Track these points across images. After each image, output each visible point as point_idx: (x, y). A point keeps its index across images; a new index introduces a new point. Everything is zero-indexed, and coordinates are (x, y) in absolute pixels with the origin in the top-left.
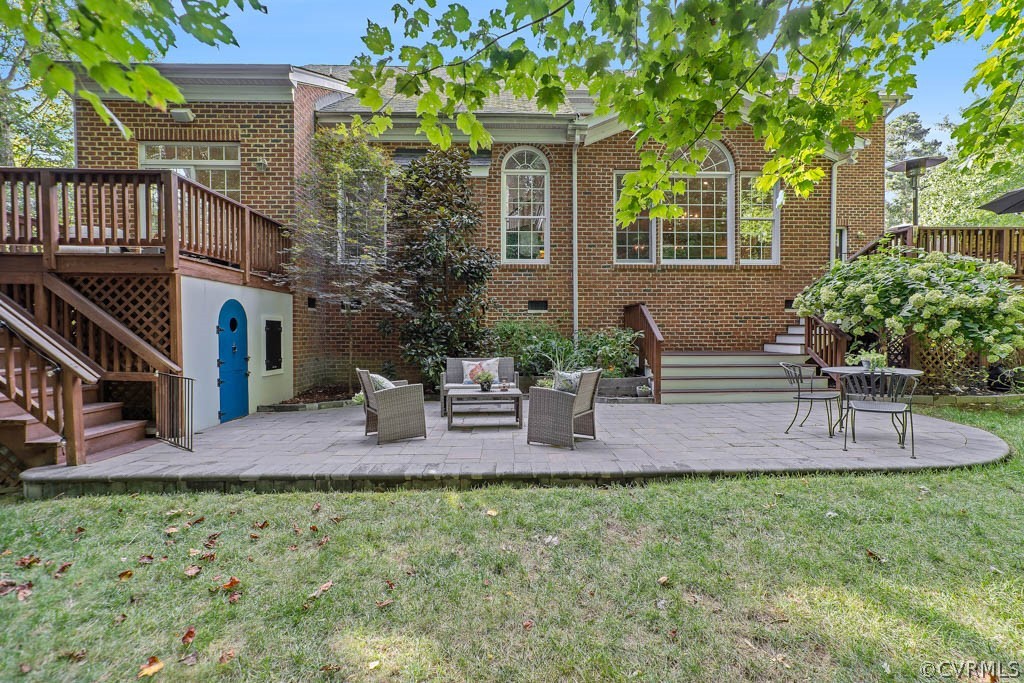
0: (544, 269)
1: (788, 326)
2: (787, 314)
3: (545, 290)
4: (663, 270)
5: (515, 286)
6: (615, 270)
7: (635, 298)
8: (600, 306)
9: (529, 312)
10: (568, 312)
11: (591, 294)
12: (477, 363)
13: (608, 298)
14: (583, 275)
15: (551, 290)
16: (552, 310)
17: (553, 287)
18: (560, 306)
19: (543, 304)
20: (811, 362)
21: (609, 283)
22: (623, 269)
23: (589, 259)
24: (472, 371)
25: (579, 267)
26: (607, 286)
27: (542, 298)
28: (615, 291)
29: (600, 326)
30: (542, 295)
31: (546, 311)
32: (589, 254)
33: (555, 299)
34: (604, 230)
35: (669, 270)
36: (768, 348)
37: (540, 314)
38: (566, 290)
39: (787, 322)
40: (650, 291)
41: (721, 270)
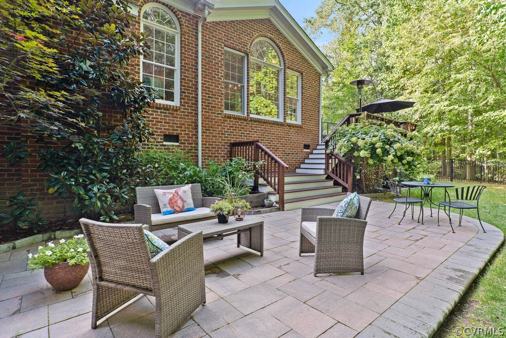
0: (176, 109)
1: (305, 158)
2: (305, 152)
3: (177, 127)
4: (251, 121)
5: (153, 121)
6: (225, 117)
7: (236, 138)
8: (215, 142)
9: (165, 143)
10: (193, 145)
11: (209, 133)
12: (173, 191)
13: (220, 137)
14: (205, 118)
15: (181, 127)
16: (182, 143)
17: (183, 124)
18: (189, 140)
19: (175, 138)
20: (329, 178)
22: (229, 117)
23: (209, 106)
24: (171, 200)
25: (202, 111)
26: (220, 127)
27: (175, 133)
28: (225, 131)
29: (215, 156)
30: (175, 130)
31: (178, 144)
32: (208, 103)
33: (185, 134)
34: (218, 87)
35: (254, 121)
36: (298, 171)
37: (173, 146)
38: (192, 128)
39: (305, 156)
40: (244, 134)
41: (278, 125)
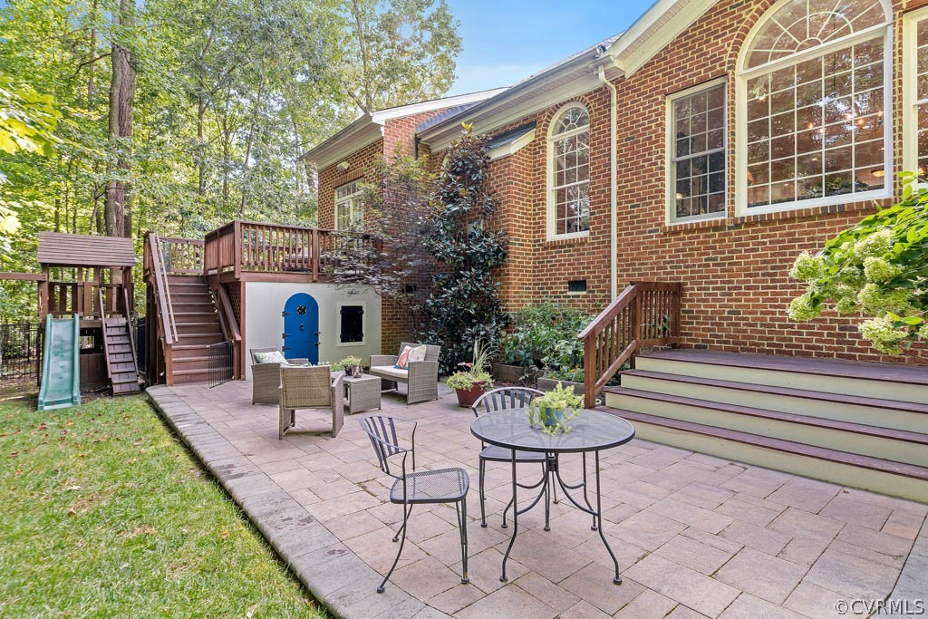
0: (582, 243)
3: (583, 268)
4: (737, 226)
5: (555, 265)
6: (666, 235)
7: (693, 271)
9: (570, 293)
10: (607, 293)
11: (633, 270)
13: (655, 273)
14: (624, 245)
15: (589, 268)
16: (590, 292)
17: (592, 263)
18: (599, 286)
19: (582, 285)
21: (657, 252)
22: (675, 232)
23: (632, 223)
25: (619, 236)
26: (654, 256)
27: (581, 277)
28: (664, 263)
30: (581, 273)
31: (584, 293)
32: (632, 217)
33: (594, 277)
34: (650, 181)
35: (748, 225)
37: (578, 296)
38: (604, 267)
40: (716, 259)
